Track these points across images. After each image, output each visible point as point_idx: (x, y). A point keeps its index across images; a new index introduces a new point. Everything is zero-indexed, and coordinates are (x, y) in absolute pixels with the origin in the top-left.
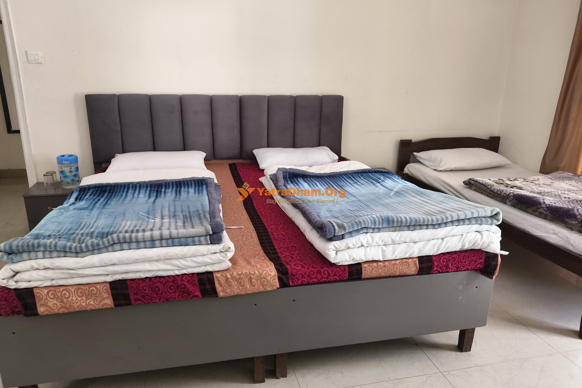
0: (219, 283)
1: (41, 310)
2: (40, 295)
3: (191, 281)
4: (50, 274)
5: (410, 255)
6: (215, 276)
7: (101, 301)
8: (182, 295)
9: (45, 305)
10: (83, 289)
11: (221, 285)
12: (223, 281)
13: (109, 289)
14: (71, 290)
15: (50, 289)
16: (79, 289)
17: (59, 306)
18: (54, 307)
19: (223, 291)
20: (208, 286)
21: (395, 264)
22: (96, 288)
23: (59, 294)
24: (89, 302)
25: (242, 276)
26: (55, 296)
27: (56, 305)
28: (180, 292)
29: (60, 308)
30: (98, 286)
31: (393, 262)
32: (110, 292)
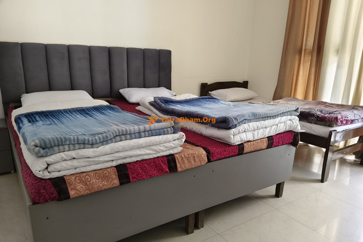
0: (178, 161)
1: (72, 193)
2: (70, 181)
3: (163, 161)
4: (75, 163)
5: (264, 136)
6: (176, 157)
7: (111, 182)
8: (158, 172)
9: (75, 189)
10: (99, 173)
11: (179, 163)
12: (180, 159)
13: (116, 172)
14: (91, 175)
15: (76, 175)
16: (96, 173)
17: (84, 189)
18: (81, 189)
19: (180, 167)
20: (173, 164)
21: (258, 142)
22: (108, 171)
23: (83, 179)
24: (104, 183)
25: (190, 156)
26: (80, 181)
27: (82, 188)
28: (157, 170)
29: (85, 190)
30: (109, 170)
31: (257, 141)
32: (117, 174)
